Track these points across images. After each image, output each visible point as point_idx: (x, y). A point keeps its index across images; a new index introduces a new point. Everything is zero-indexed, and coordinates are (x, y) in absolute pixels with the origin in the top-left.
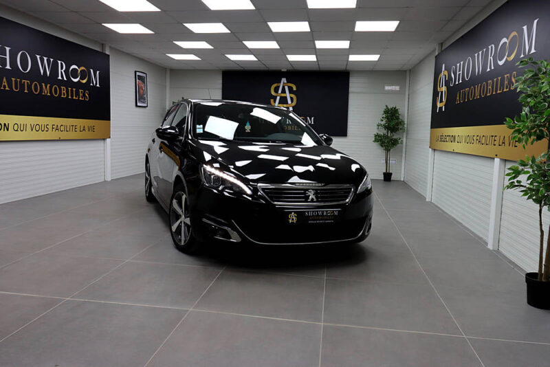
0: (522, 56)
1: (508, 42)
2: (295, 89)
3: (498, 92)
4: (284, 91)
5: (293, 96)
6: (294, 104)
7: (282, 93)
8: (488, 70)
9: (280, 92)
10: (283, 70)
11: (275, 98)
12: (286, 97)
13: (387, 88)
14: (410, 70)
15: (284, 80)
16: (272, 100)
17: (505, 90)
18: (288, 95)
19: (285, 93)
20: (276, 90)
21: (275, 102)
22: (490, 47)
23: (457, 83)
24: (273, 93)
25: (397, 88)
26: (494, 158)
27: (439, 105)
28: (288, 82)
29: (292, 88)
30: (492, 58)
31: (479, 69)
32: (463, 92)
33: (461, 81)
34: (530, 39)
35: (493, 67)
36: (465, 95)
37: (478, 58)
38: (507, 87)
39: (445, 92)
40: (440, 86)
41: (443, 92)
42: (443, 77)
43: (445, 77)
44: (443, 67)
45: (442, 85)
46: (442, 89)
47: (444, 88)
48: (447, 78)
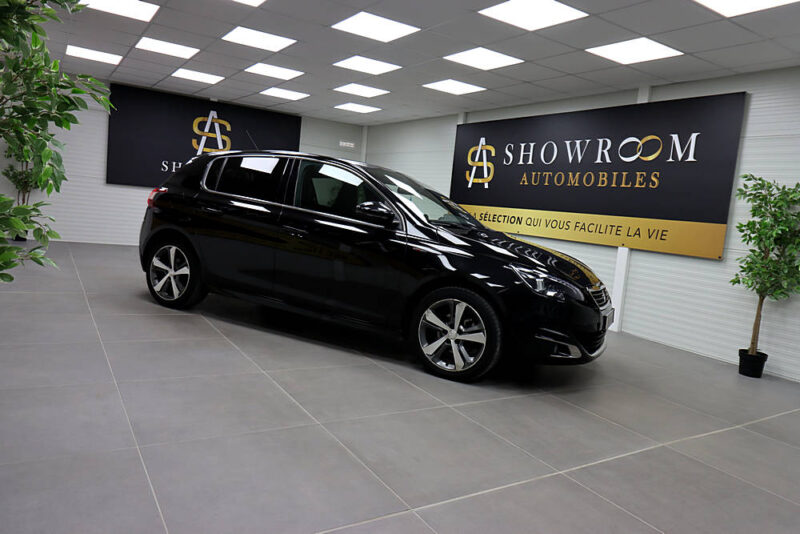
0: (671, 160)
1: (641, 143)
2: (229, 128)
3: (623, 185)
4: (212, 130)
5: (226, 138)
6: (227, 149)
7: (210, 131)
8: (599, 161)
9: (207, 130)
10: (212, 99)
11: (199, 138)
12: (216, 139)
13: (343, 144)
14: (369, 127)
15: (213, 114)
16: (194, 141)
17: (637, 186)
18: (218, 136)
19: (215, 132)
20: (202, 126)
21: (199, 144)
22: (601, 141)
23: (521, 162)
24: (196, 130)
25: (352, 145)
26: (617, 248)
27: (471, 180)
28: (219, 117)
29: (225, 128)
30: (605, 152)
31: (575, 157)
32: (536, 175)
33: (530, 162)
34: (685, 148)
35: (608, 160)
36: (543, 179)
37: (573, 146)
38: (641, 184)
39: (489, 169)
40: (473, 159)
41: (482, 167)
42: (482, 151)
43: (489, 152)
44: (483, 141)
45: (481, 159)
46: (480, 164)
47: (485, 164)
48: (493, 154)
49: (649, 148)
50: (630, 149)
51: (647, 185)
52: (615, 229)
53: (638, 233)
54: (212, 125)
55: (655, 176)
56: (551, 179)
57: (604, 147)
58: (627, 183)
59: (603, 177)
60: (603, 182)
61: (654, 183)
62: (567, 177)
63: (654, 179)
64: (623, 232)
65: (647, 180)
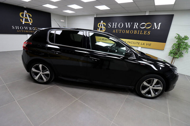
0: (153, 29)
1: (146, 24)
2: (31, 16)
3: (141, 34)
4: (26, 16)
5: (31, 19)
6: (32, 22)
8: (134, 28)
9: (24, 16)
10: (24, 7)
11: (22, 19)
12: (28, 19)
13: (61, 21)
15: (25, 11)
16: (21, 20)
17: (144, 34)
20: (23, 15)
21: (23, 20)
22: (135, 23)
23: (113, 27)
24: (21, 16)
25: (63, 21)
26: (138, 47)
29: (30, 16)
30: (136, 26)
31: (128, 27)
32: (117, 30)
33: (116, 27)
34: (157, 26)
35: (137, 28)
36: (119, 31)
37: (127, 24)
38: (145, 33)
39: (104, 28)
40: (99, 26)
41: (102, 28)
42: (102, 24)
43: (104, 24)
44: (102, 21)
45: (102, 26)
46: (101, 27)
47: (103, 27)
48: (105, 25)
49: (148, 26)
50: (143, 26)
51: (147, 34)
52: (138, 43)
53: (144, 44)
54: (26, 15)
55: (149, 32)
56: (121, 31)
57: (136, 25)
58: (142, 33)
59: (136, 32)
60: (135, 33)
61: (149, 34)
62: (126, 31)
63: (149, 33)
64: (140, 44)
65: (147, 33)
